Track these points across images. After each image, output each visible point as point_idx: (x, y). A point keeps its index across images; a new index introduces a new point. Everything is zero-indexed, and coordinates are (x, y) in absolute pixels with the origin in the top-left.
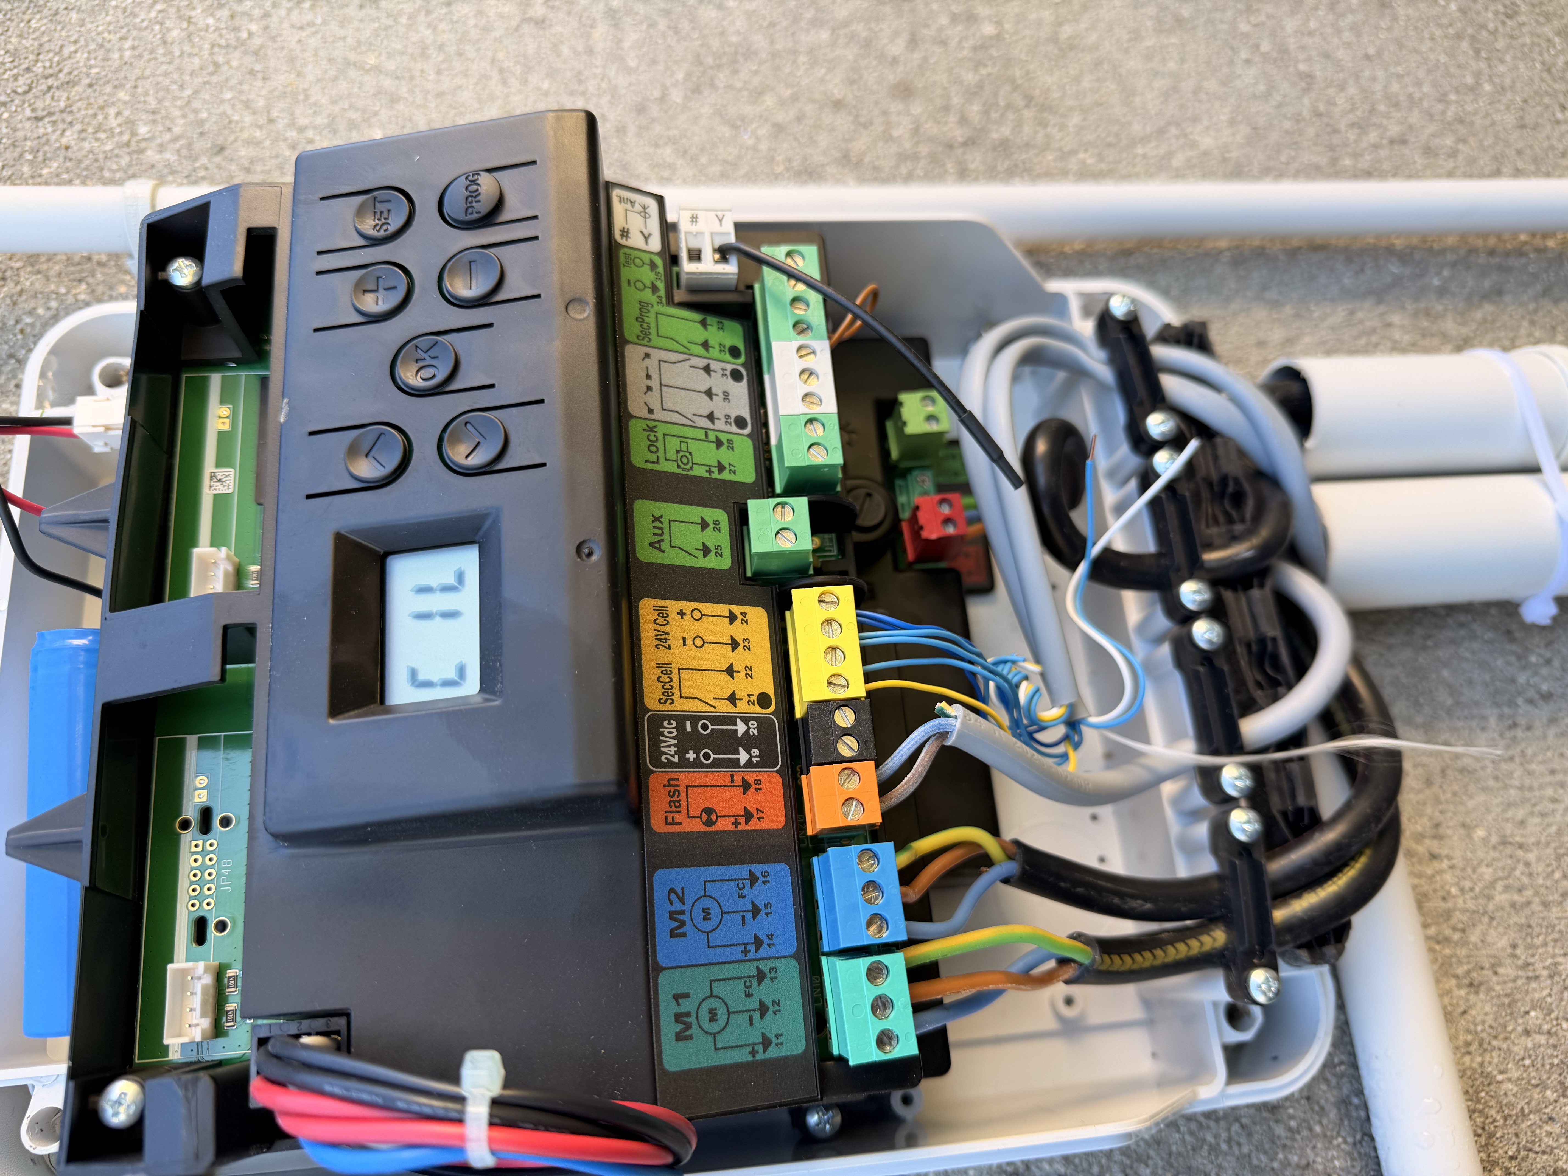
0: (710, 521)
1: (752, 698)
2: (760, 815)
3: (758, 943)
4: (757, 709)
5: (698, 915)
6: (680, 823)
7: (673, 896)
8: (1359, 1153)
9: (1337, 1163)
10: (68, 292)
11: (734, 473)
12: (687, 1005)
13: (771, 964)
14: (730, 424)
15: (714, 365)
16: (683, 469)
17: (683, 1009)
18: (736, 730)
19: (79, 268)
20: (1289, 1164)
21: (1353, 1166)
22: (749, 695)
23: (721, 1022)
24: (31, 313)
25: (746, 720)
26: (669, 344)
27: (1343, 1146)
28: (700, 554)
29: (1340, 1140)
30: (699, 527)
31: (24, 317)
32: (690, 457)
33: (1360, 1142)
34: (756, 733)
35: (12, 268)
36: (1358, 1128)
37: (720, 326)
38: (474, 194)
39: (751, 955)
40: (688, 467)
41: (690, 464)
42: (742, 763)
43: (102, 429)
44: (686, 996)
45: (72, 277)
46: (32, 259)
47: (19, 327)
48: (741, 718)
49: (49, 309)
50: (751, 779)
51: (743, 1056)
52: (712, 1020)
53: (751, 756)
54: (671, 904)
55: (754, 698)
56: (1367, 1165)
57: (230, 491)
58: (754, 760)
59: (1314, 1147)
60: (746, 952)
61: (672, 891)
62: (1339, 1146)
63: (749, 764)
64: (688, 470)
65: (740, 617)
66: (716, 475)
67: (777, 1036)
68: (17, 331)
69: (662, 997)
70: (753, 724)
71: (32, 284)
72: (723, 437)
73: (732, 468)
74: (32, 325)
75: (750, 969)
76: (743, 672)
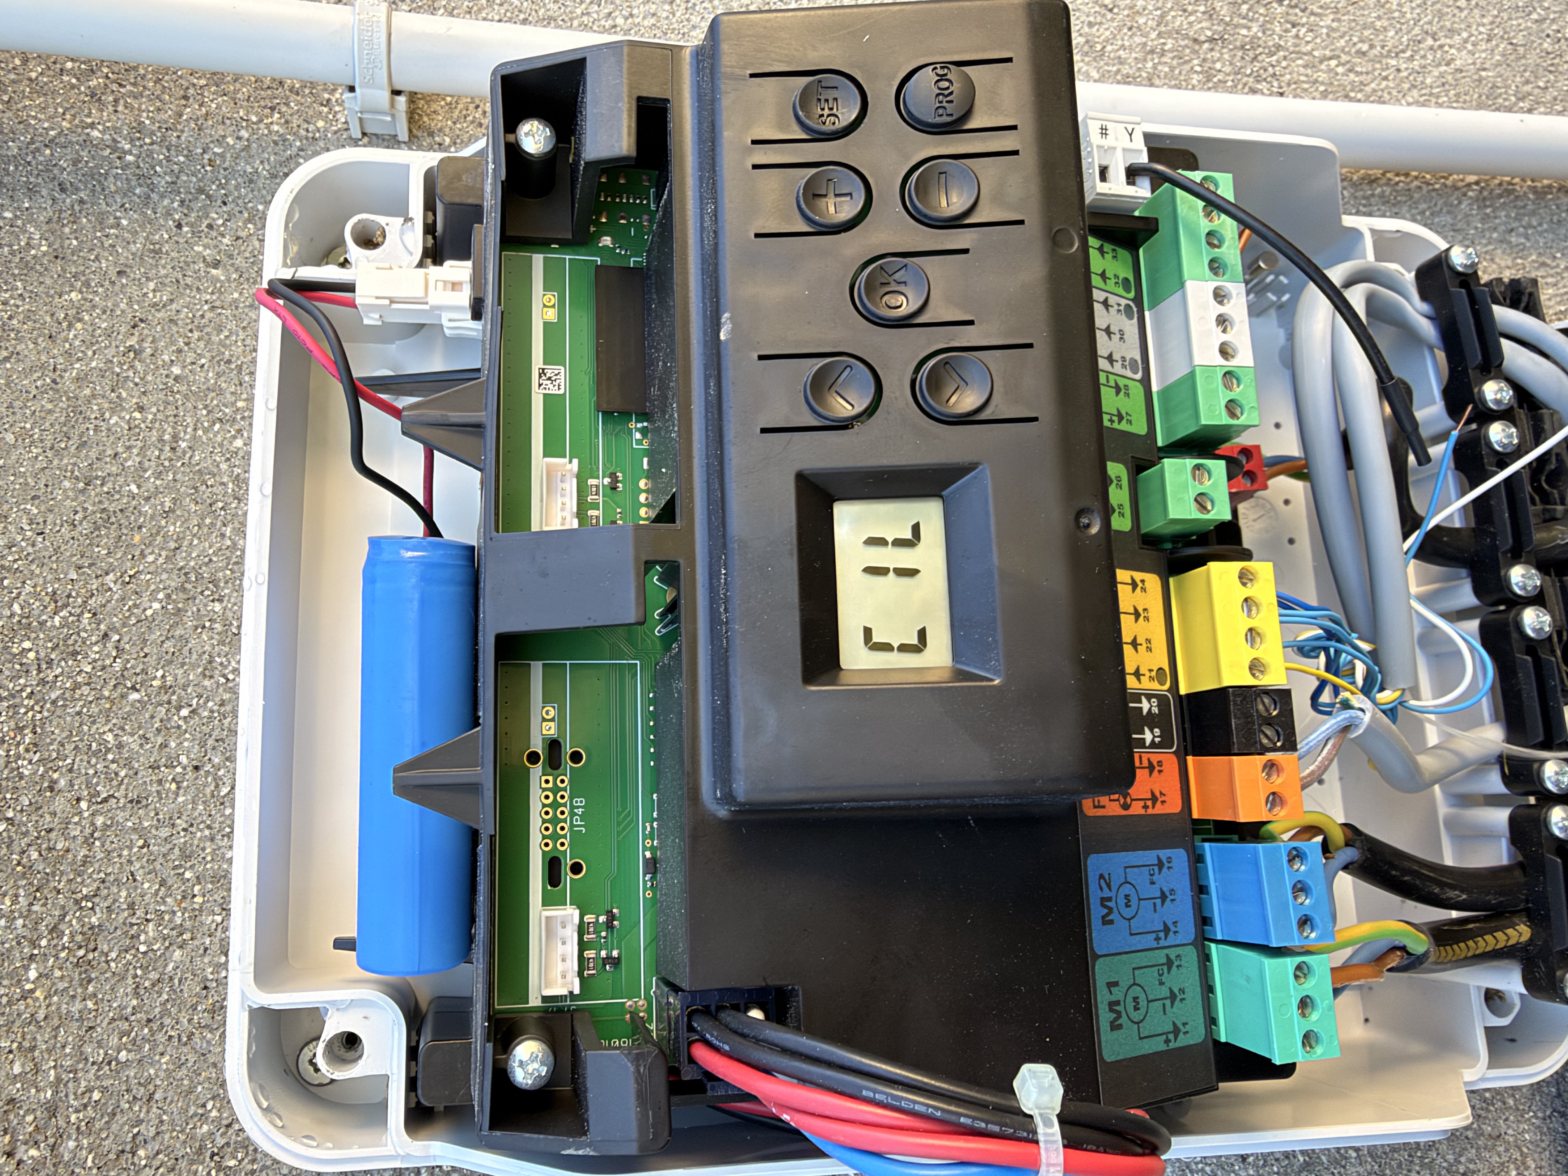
0: (1113, 477)
1: (1152, 674)
2: (1163, 798)
3: (1167, 930)
4: (1155, 685)
5: (1122, 901)
6: (1104, 807)
7: (1102, 882)
8: (1548, 1128)
9: (1527, 1136)
10: (261, 121)
11: (1131, 423)
12: (1118, 994)
13: (1179, 950)
14: (1126, 368)
15: (1112, 300)
17: (1113, 998)
18: (1141, 708)
19: (269, 92)
20: (1482, 1134)
21: (1542, 1141)
22: (1150, 670)
23: (1143, 1011)
24: (220, 141)
25: (1149, 697)
27: (1534, 1121)
29: (1531, 1114)
31: (212, 146)
33: (1550, 1117)
34: (1157, 712)
35: (194, 85)
36: (1549, 1104)
37: (1114, 254)
38: (946, 92)
39: (1163, 943)
42: (1148, 743)
43: (387, 302)
44: (1116, 984)
45: (262, 103)
46: (216, 78)
47: (206, 156)
48: (1145, 695)
49: (239, 138)
50: (1155, 759)
51: (1157, 1045)
52: (1136, 1009)
53: (1154, 737)
54: (1101, 889)
55: (1154, 674)
56: (1555, 1140)
57: (562, 392)
58: (1157, 740)
59: (1506, 1120)
60: (1158, 939)
61: (1101, 876)
62: (1529, 1119)
63: (1153, 745)
65: (1140, 584)
66: (1116, 425)
67: (1185, 1024)
68: (206, 161)
69: (1098, 984)
70: (1154, 702)
71: (219, 107)
72: (1121, 383)
73: (1129, 417)
74: (222, 156)
75: (1160, 957)
76: (1145, 646)
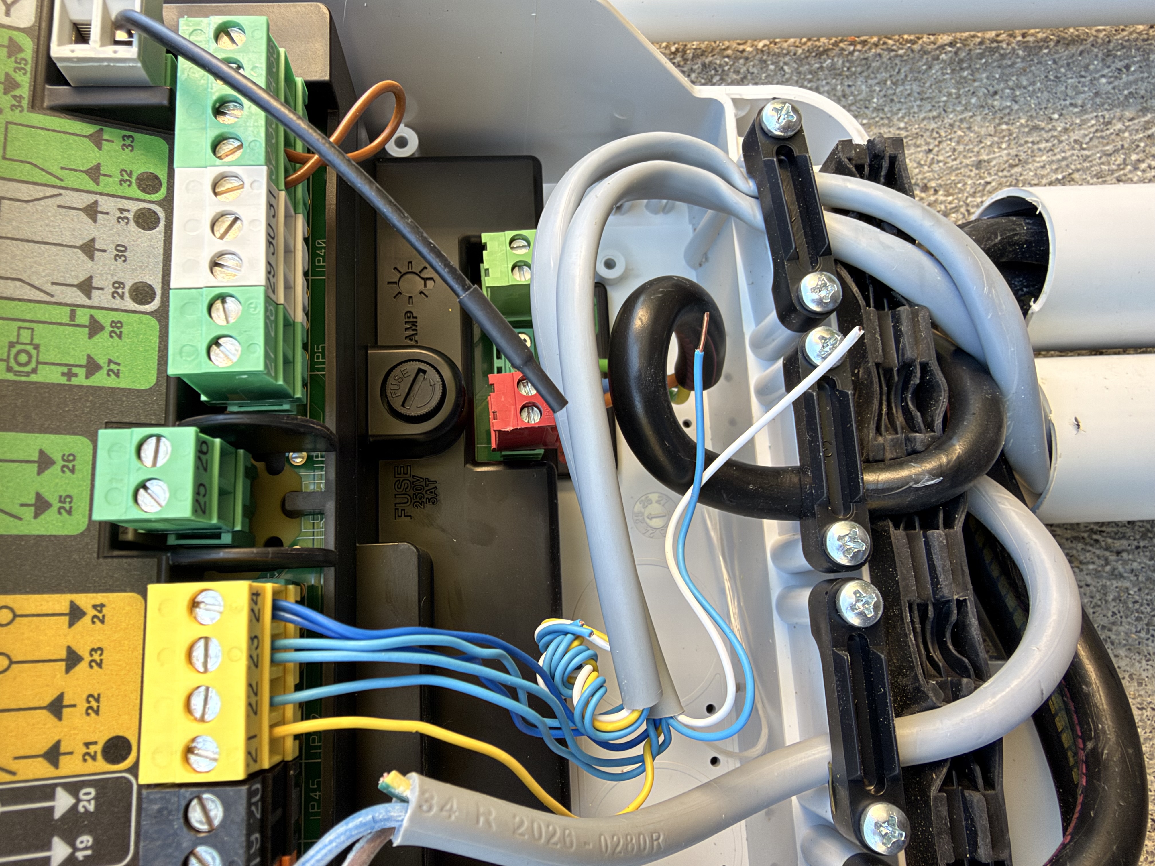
0: (57, 456)
1: (92, 749)
4: (98, 766)
11: (117, 375)
14: (122, 297)
16: (17, 373)
18: (52, 808)
22: (87, 745)
25: (74, 788)
26: (24, 171)
28: (28, 513)
30: (35, 467)
32: (34, 352)
34: (91, 807)
37: (128, 142)
40: (28, 369)
41: (33, 365)
42: (56, 863)
48: (64, 786)
53: (77, 850)
55: (98, 748)
58: (82, 854)
63: (70, 863)
64: (28, 374)
65: (91, 612)
66: (80, 379)
70: (88, 794)
72: (105, 319)
73: (113, 366)
76: (83, 707)
